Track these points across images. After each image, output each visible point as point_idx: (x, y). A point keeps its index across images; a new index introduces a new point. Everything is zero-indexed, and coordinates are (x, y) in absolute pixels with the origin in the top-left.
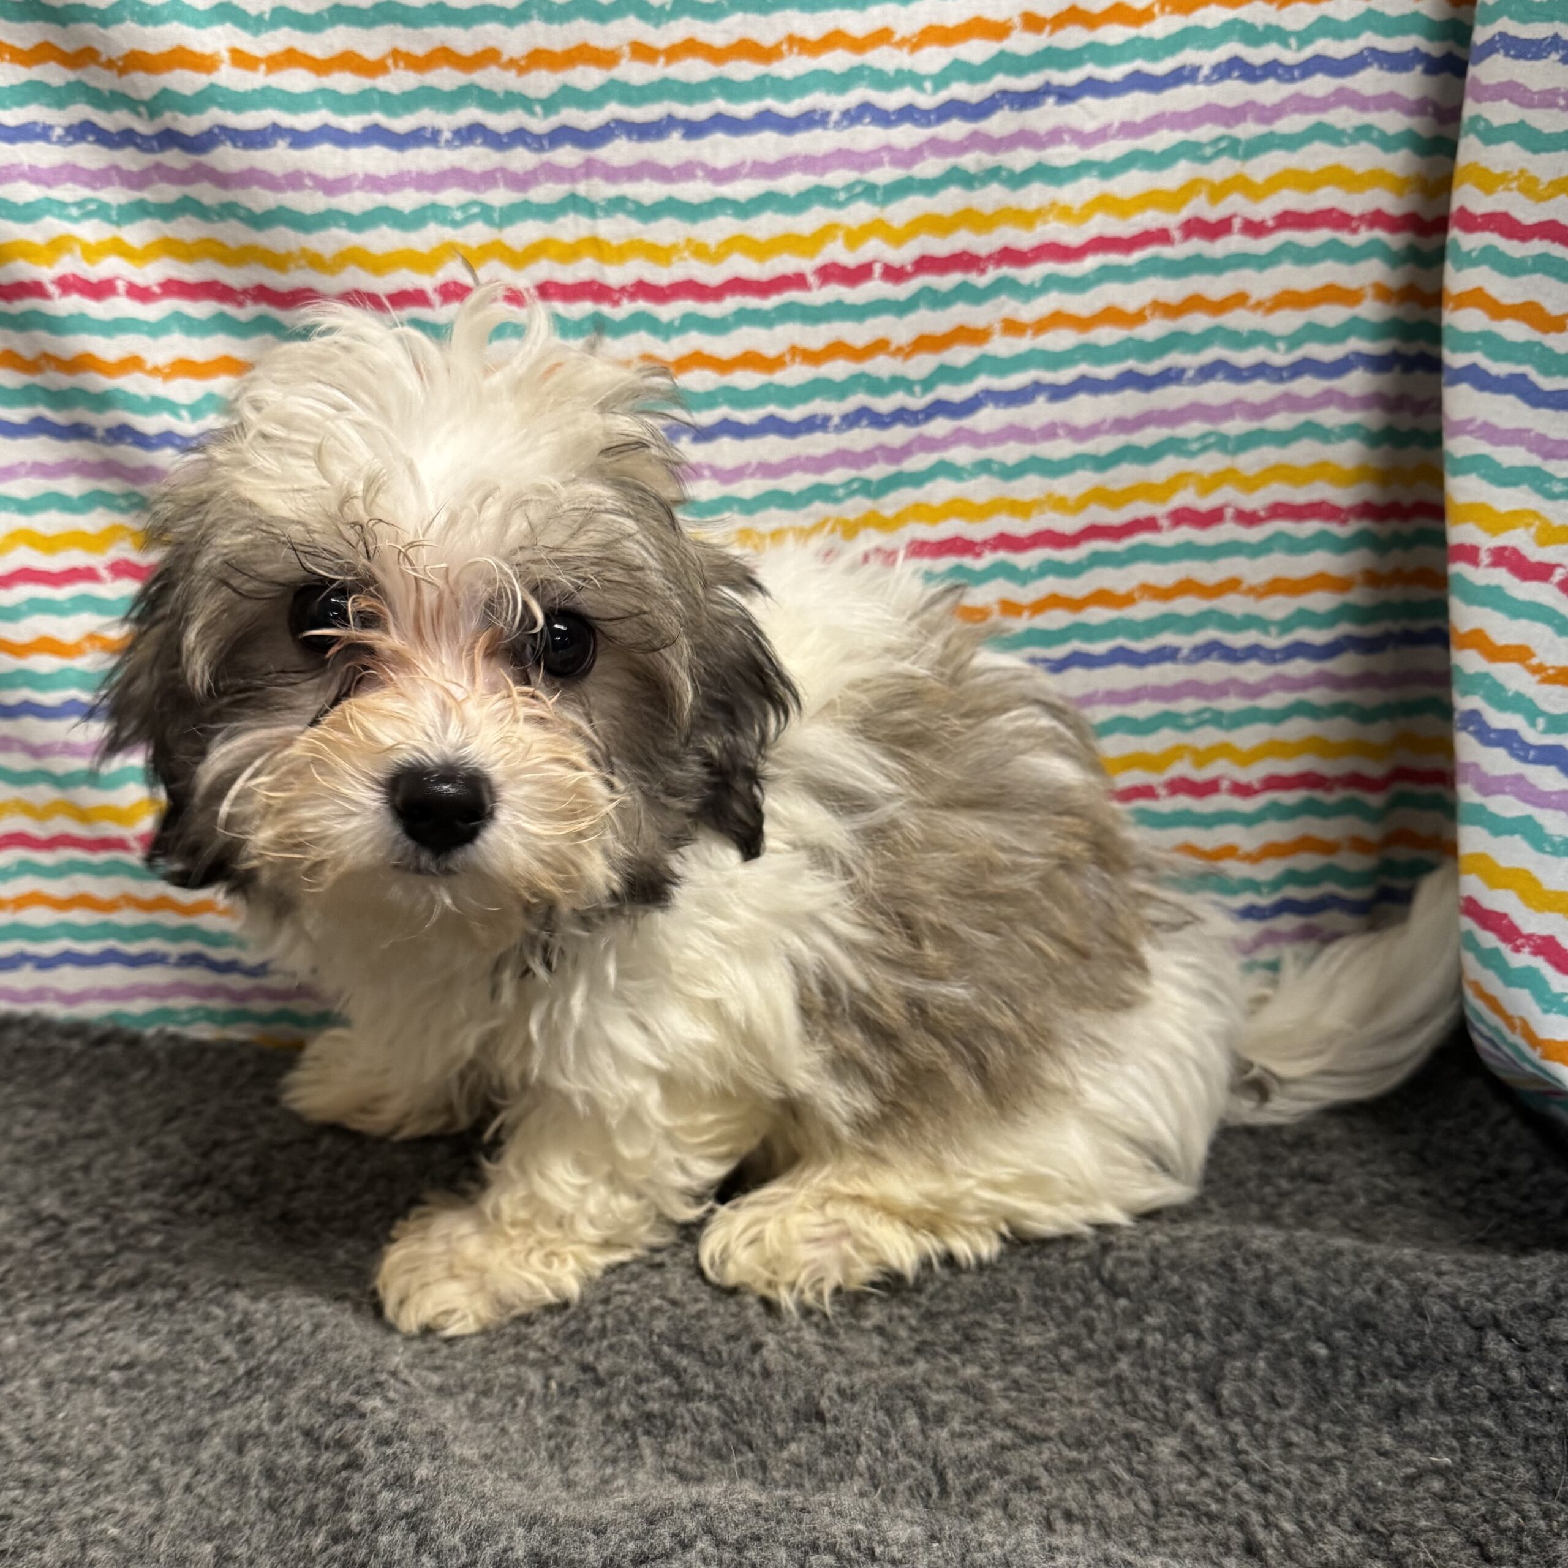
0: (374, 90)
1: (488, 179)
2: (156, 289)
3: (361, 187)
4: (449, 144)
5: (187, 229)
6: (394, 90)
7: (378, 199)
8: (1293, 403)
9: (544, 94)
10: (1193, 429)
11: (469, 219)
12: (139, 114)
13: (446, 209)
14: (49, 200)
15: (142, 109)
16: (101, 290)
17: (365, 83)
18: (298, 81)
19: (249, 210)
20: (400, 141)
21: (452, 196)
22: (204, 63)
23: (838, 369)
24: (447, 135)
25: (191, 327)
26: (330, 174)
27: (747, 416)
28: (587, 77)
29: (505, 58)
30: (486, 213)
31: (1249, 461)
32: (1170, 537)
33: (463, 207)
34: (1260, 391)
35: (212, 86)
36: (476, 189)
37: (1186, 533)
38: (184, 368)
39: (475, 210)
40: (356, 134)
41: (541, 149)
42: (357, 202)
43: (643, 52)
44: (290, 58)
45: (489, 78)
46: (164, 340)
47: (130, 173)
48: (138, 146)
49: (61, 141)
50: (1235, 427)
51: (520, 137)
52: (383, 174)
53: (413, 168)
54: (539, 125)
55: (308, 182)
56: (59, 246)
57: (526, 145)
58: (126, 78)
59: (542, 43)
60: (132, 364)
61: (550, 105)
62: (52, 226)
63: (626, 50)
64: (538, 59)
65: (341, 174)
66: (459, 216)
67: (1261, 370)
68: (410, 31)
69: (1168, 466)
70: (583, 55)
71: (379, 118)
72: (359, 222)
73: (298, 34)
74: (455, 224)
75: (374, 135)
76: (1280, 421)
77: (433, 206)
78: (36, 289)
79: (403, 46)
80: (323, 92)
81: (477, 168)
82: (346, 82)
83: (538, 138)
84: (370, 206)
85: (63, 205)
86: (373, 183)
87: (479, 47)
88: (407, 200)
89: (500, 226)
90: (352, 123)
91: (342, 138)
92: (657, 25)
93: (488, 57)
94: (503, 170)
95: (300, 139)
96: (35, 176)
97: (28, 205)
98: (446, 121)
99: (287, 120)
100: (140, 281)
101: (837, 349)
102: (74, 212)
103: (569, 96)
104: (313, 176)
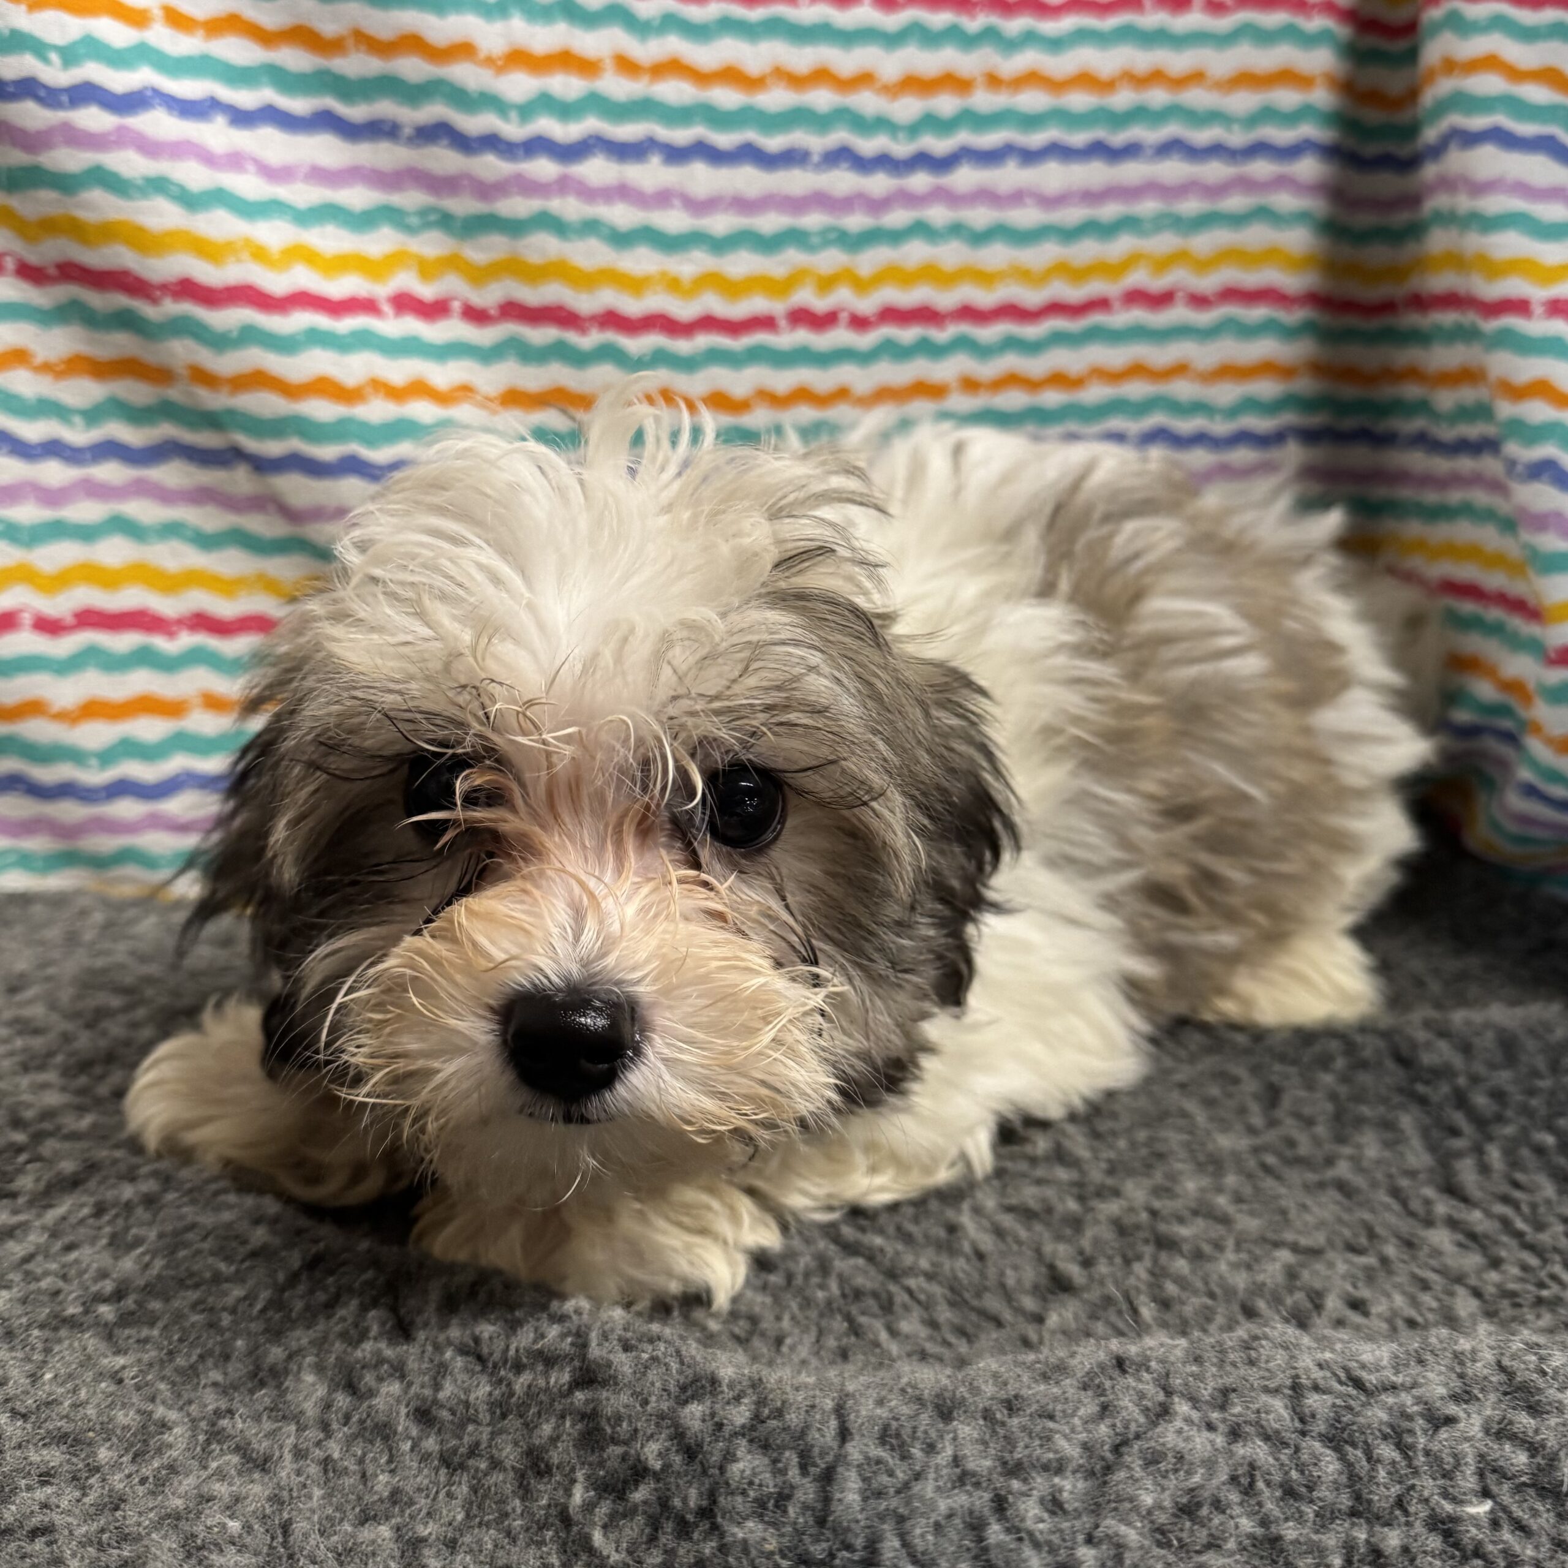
8: (1247, 184)
10: (1149, 207)
23: (822, 99)
27: (724, 140)
31: (1204, 242)
32: (1122, 318)
34: (1215, 170)
37: (1138, 315)
50: (1191, 206)
67: (1216, 150)
69: (1123, 245)
76: (1235, 203)
101: (821, 76)
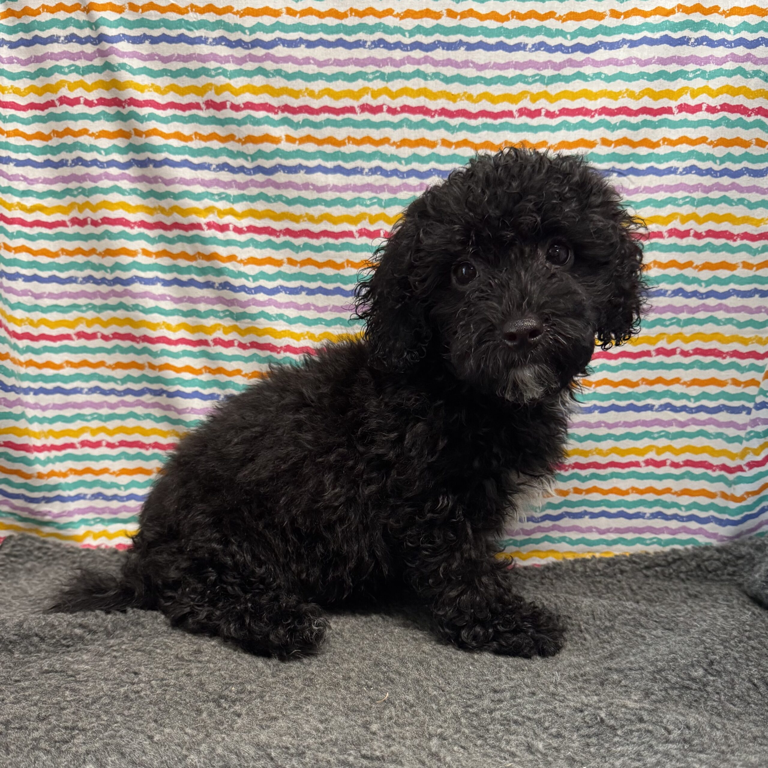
0: (339, 152)
1: (381, 189)
2: (245, 229)
3: (331, 190)
4: (367, 174)
5: (260, 206)
6: (347, 152)
7: (338, 195)
8: (706, 308)
9: (406, 156)
10: (668, 315)
11: (372, 204)
12: (247, 160)
13: (364, 199)
14: (207, 192)
15: (249, 158)
16: (223, 228)
17: (337, 149)
18: (310, 147)
19: (286, 198)
20: (348, 172)
21: (367, 195)
22: (275, 140)
24: (367, 170)
25: (257, 245)
26: (319, 184)
28: (424, 151)
29: (392, 141)
30: (379, 202)
31: (688, 330)
32: (655, 359)
33: (370, 199)
34: (694, 302)
35: (278, 149)
36: (376, 192)
37: (661, 358)
38: (252, 261)
39: (375, 200)
40: (331, 169)
41: (403, 178)
42: (329, 196)
43: (446, 143)
44: (308, 139)
45: (385, 149)
46: (246, 249)
47: (240, 183)
48: (245, 173)
49: (214, 170)
50: (684, 316)
51: (395, 173)
52: (340, 185)
53: (352, 183)
54: (404, 168)
55: (311, 187)
56: (209, 210)
57: (398, 176)
58: (244, 146)
59: (407, 136)
60: (232, 258)
61: (408, 161)
62: (207, 202)
63: (440, 141)
64: (405, 142)
65: (324, 184)
66: (368, 202)
67: (695, 294)
68: (355, 130)
69: (657, 330)
70: (422, 142)
71: (340, 163)
72: (329, 204)
73: (312, 129)
74: (367, 206)
75: (338, 170)
76: (701, 315)
77: (359, 198)
78: (198, 226)
79: (352, 135)
80: (319, 152)
81: (377, 184)
82: (329, 149)
83: (403, 173)
84: (334, 197)
85: (213, 195)
86: (336, 188)
87: (382, 137)
88: (348, 196)
89: (385, 207)
90: (330, 165)
91: (326, 171)
92: (453, 133)
93: (385, 141)
94: (387, 185)
95: (309, 170)
96: (203, 183)
97: (199, 194)
98: (367, 165)
99: (305, 163)
100: (239, 225)
102: (216, 197)
103: (416, 158)
104: (313, 185)
